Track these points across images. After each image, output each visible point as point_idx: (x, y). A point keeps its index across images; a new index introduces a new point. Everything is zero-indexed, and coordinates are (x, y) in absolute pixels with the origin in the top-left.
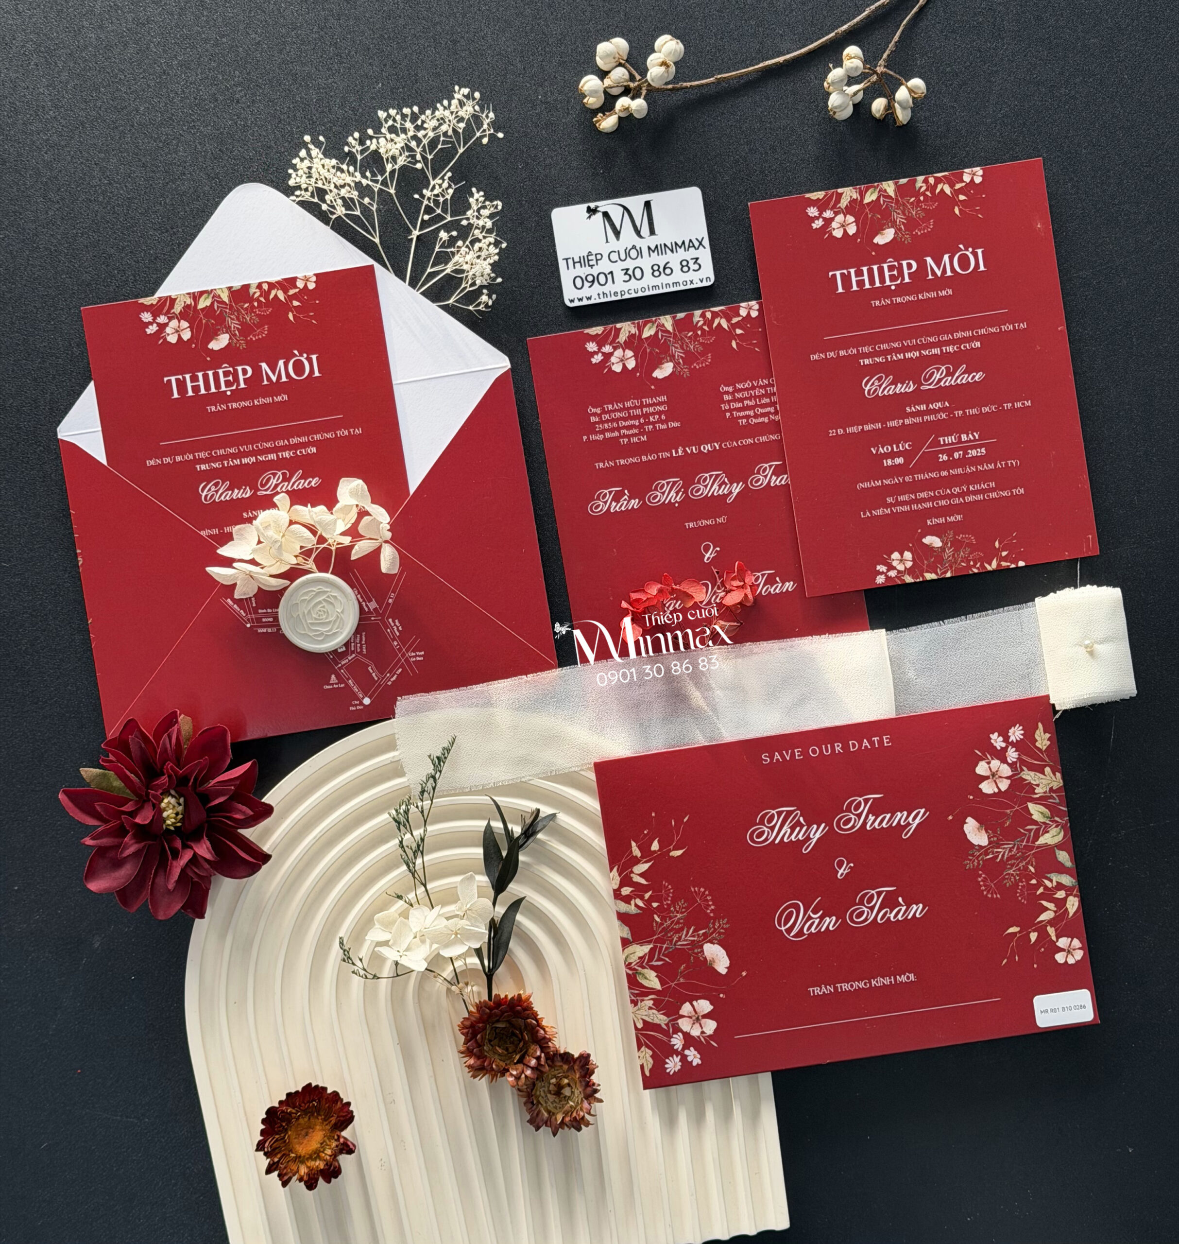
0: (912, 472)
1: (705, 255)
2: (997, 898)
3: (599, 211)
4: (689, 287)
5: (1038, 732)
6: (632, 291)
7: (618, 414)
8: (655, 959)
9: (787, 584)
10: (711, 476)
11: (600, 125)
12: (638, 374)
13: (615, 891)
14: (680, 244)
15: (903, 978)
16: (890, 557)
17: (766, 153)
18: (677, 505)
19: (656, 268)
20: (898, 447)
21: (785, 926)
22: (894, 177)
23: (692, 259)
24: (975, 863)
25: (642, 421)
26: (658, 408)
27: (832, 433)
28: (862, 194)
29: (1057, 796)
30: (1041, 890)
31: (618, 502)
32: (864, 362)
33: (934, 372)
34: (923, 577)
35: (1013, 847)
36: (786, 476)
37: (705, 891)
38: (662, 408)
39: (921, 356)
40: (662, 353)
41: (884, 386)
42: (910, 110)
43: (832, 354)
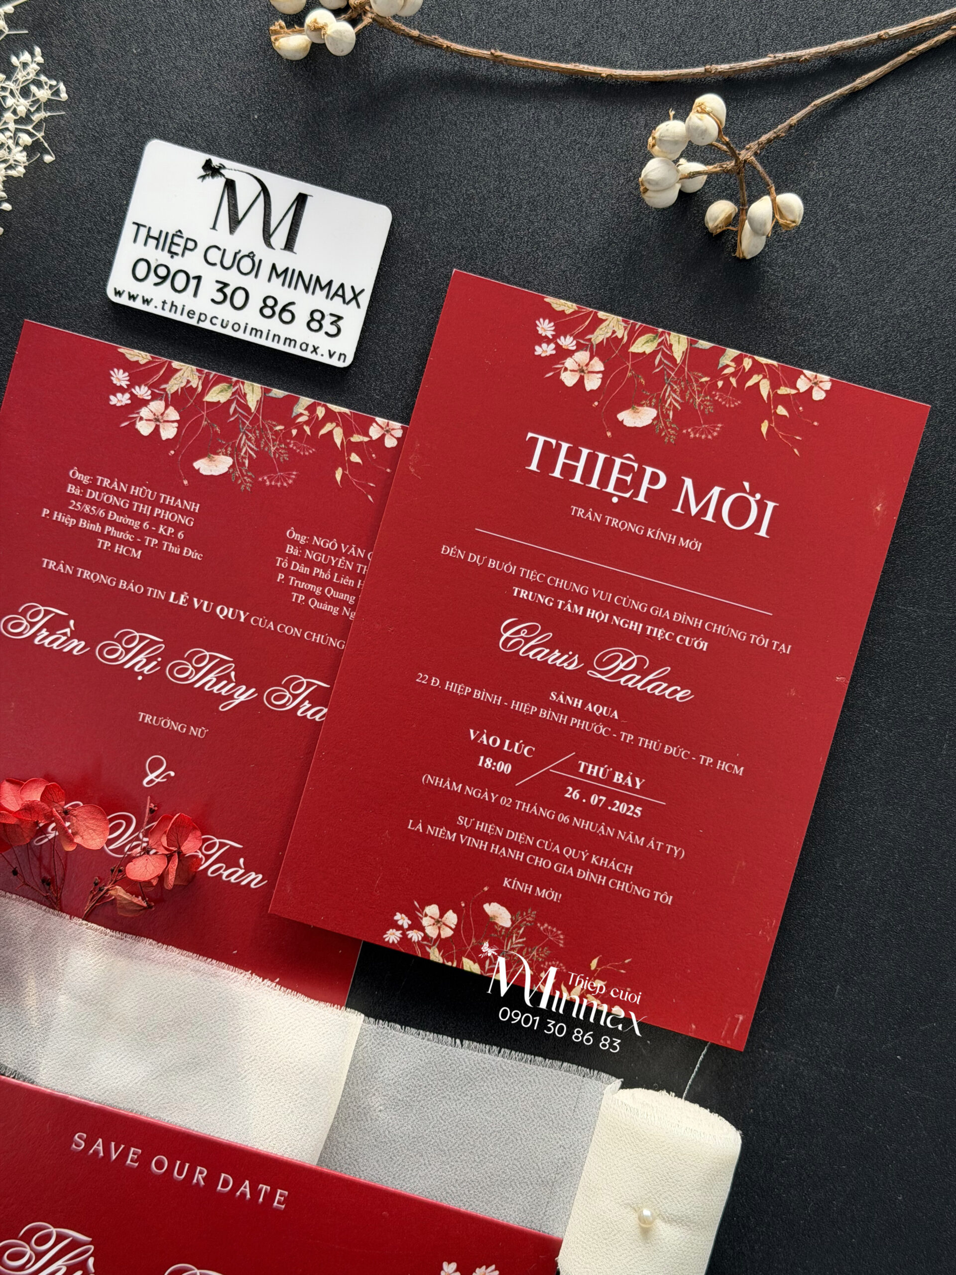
0: (516, 794)
1: (354, 318)
3: (223, 176)
4: (307, 355)
6: (218, 322)
7: (113, 499)
9: (252, 875)
10: (212, 658)
11: (276, 40)
12: (172, 452)
14: (324, 282)
16: (423, 909)
17: (520, 206)
18: (140, 677)
19: (270, 302)
20: (511, 746)
22: (694, 333)
23: (332, 315)
25: (146, 525)
26: (178, 518)
27: (422, 678)
28: (633, 336)
31: (51, 632)
32: (519, 592)
33: (618, 657)
34: (460, 961)
36: (325, 711)
38: (185, 521)
39: (610, 624)
40: (222, 436)
41: (532, 643)
42: (764, 237)
43: (477, 558)
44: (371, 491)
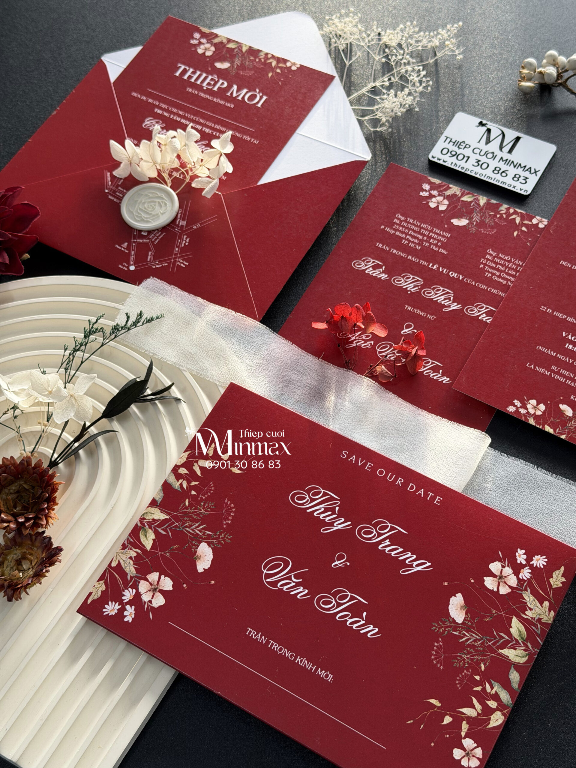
1: (533, 179)
2: (440, 668)
3: (486, 126)
4: (511, 188)
5: (557, 572)
6: (474, 172)
7: (413, 227)
8: (163, 528)
9: (445, 378)
10: (444, 291)
12: (443, 215)
13: (176, 466)
14: (522, 165)
15: (322, 673)
16: (528, 400)
18: (409, 293)
19: (498, 169)
21: (267, 570)
23: (524, 177)
24: (441, 630)
25: (425, 238)
27: (543, 308)
29: (541, 628)
30: (479, 689)
31: (374, 270)
34: (544, 426)
35: (479, 640)
36: (493, 319)
37: (233, 508)
38: (442, 239)
40: (466, 213)
44: (529, 241)
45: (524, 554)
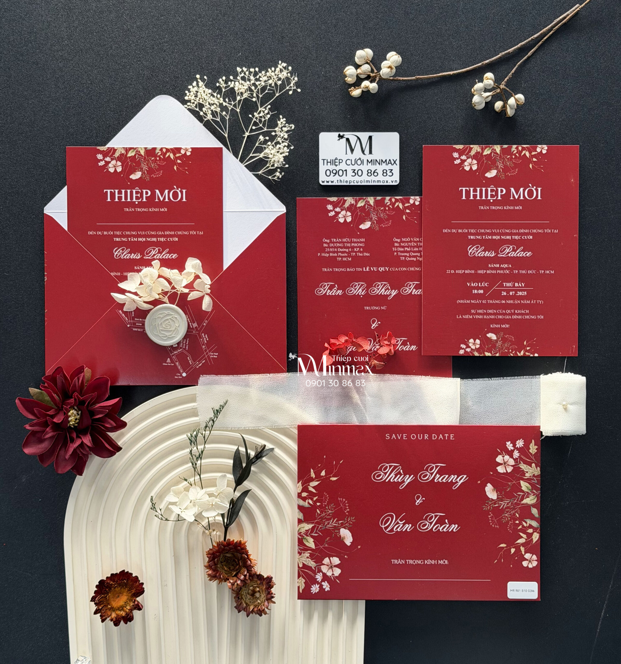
0: (487, 298)
1: (396, 169)
3: (344, 137)
4: (385, 184)
5: (531, 444)
6: (355, 182)
7: (338, 245)
8: (314, 532)
9: (413, 346)
10: (382, 284)
11: (352, 93)
12: (352, 225)
13: (298, 493)
14: (384, 161)
15: (441, 562)
16: (469, 341)
17: (436, 120)
18: (361, 296)
19: (369, 171)
20: (481, 284)
21: (384, 525)
22: (501, 143)
23: (389, 170)
24: (488, 508)
25: (350, 250)
26: (359, 245)
27: (448, 272)
28: (483, 150)
29: (536, 479)
30: (520, 527)
31: (331, 290)
32: (470, 237)
33: (506, 248)
34: (484, 354)
35: (509, 503)
36: (421, 290)
37: (345, 501)
38: (361, 245)
39: (501, 239)
40: (366, 216)
41: (479, 251)
42: (514, 110)
43: (454, 231)
44: (415, 219)
45: (511, 444)
